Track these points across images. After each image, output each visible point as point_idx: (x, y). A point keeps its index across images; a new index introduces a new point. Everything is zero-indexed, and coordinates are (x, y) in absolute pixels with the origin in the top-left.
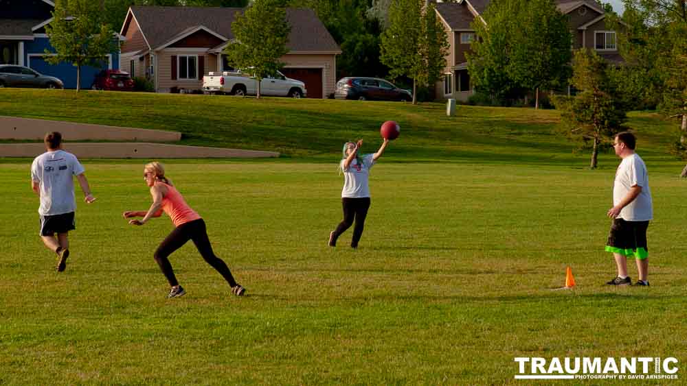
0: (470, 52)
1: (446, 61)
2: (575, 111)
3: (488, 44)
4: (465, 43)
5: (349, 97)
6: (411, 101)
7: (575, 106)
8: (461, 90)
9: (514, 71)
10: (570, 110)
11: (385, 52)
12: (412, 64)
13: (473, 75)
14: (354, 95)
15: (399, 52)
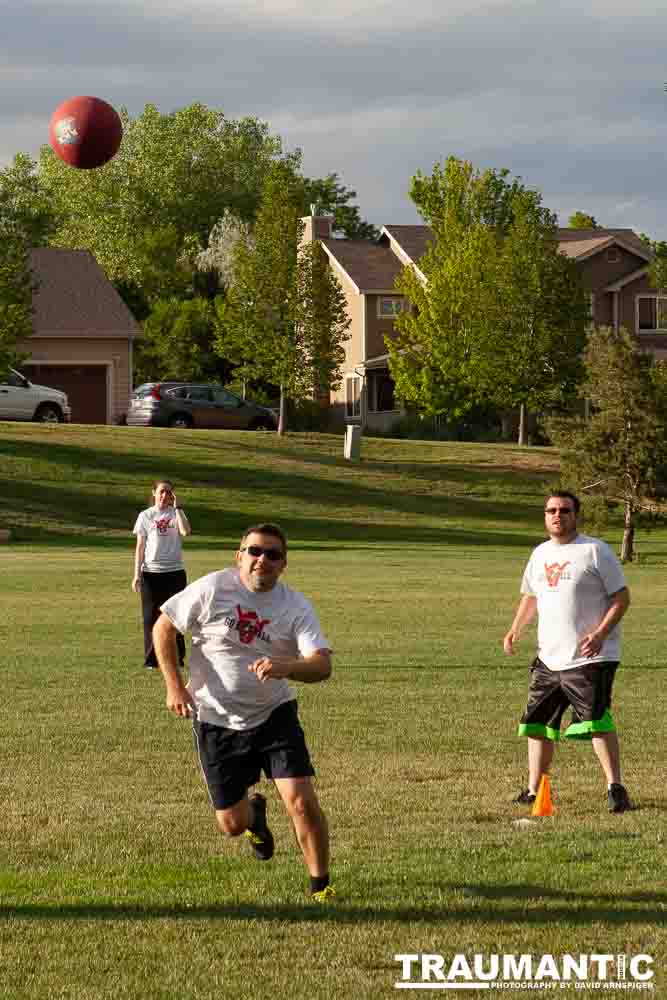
0: (394, 335)
1: (342, 351)
2: (589, 449)
3: (429, 319)
4: (385, 316)
5: (154, 422)
6: (275, 428)
7: (589, 440)
8: (380, 409)
9: (476, 371)
10: (578, 448)
11: (224, 334)
12: (278, 357)
13: (401, 380)
14: (164, 417)
15: (250, 333)
